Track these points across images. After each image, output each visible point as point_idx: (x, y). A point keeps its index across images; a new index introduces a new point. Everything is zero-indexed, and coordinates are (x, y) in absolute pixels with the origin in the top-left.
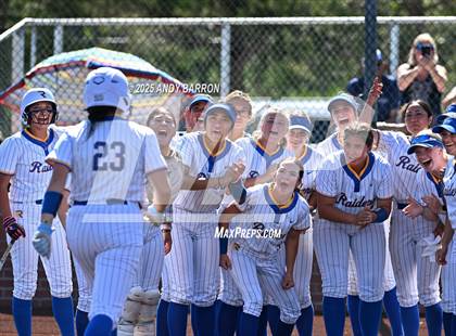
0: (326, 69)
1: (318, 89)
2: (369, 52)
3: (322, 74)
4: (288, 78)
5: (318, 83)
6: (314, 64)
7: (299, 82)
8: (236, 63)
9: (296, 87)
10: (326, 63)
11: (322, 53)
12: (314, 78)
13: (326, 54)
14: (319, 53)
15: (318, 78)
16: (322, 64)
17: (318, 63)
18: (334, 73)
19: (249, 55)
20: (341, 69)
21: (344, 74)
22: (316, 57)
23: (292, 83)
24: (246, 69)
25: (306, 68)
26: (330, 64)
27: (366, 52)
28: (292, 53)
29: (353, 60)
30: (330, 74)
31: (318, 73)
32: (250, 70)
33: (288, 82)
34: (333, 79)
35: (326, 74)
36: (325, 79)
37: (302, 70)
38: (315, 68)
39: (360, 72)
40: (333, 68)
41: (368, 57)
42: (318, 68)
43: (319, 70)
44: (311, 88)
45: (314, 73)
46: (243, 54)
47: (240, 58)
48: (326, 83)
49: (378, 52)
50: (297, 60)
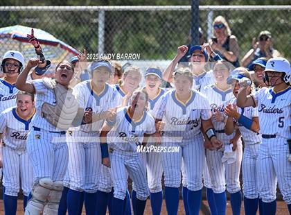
0: (166, 39)
1: (161, 52)
2: (194, 28)
3: (164, 42)
4: (142, 45)
5: (161, 48)
6: (158, 36)
7: (149, 48)
8: (108, 36)
9: (147, 51)
10: (166, 36)
11: (164, 30)
12: (158, 45)
13: (166, 30)
14: (162, 29)
15: (161, 45)
16: (164, 36)
17: (161, 35)
18: (171, 42)
19: (117, 30)
20: (176, 39)
21: (178, 43)
22: (159, 32)
23: (144, 48)
24: (114, 39)
25: (153, 39)
26: (169, 36)
27: (192, 28)
28: (145, 29)
29: (183, 33)
30: (168, 42)
31: (161, 42)
32: (117, 40)
33: (142, 48)
34: (171, 46)
35: (166, 42)
36: (166, 46)
37: (151, 40)
38: (159, 39)
39: (188, 41)
40: (171, 39)
41: (193, 32)
42: (161, 39)
43: (162, 40)
44: (156, 52)
45: (159, 42)
46: (113, 30)
47: (110, 32)
48: (166, 49)
49: (200, 29)
50: (147, 33)
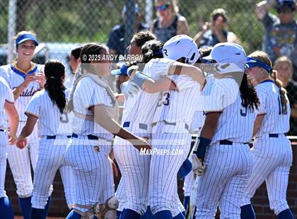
0: (94, 18)
1: (87, 34)
2: (130, 4)
3: (90, 21)
4: (63, 24)
5: (87, 29)
6: (84, 13)
7: (72, 28)
8: (21, 12)
9: (69, 33)
10: (94, 14)
11: (91, 6)
12: (84, 26)
13: (94, 6)
14: (88, 5)
15: (87, 25)
16: (91, 13)
17: (87, 13)
18: (100, 22)
19: (32, 5)
20: (106, 18)
21: (108, 22)
22: (85, 8)
23: (66, 29)
24: (28, 17)
25: (78, 17)
26: (97, 14)
27: (127, 5)
28: (67, 5)
29: (115, 11)
30: (97, 22)
31: (88, 21)
32: (32, 17)
33: (63, 28)
34: (100, 26)
35: (94, 22)
36: (93, 26)
37: (73, 18)
38: (85, 17)
39: (121, 21)
40: (100, 17)
41: (128, 8)
42: (88, 17)
43: (88, 19)
44: (81, 33)
45: (84, 21)
46: (27, 5)
47: (24, 8)
48: (94, 29)
49: (136, 6)
50: (70, 9)
